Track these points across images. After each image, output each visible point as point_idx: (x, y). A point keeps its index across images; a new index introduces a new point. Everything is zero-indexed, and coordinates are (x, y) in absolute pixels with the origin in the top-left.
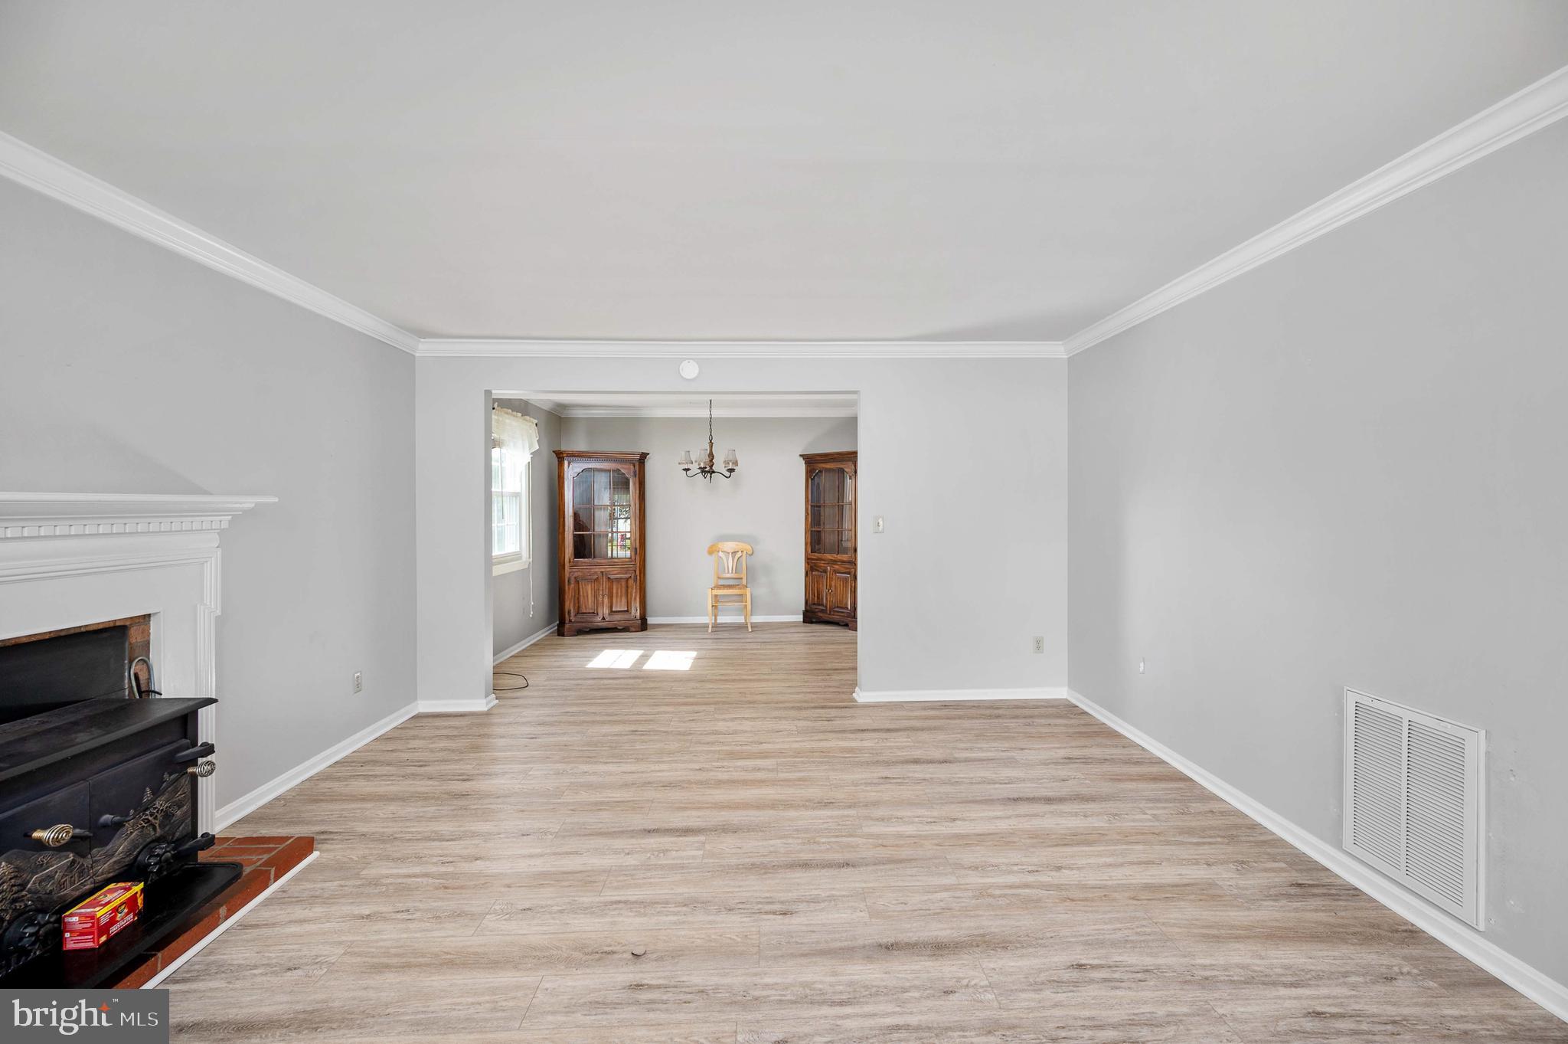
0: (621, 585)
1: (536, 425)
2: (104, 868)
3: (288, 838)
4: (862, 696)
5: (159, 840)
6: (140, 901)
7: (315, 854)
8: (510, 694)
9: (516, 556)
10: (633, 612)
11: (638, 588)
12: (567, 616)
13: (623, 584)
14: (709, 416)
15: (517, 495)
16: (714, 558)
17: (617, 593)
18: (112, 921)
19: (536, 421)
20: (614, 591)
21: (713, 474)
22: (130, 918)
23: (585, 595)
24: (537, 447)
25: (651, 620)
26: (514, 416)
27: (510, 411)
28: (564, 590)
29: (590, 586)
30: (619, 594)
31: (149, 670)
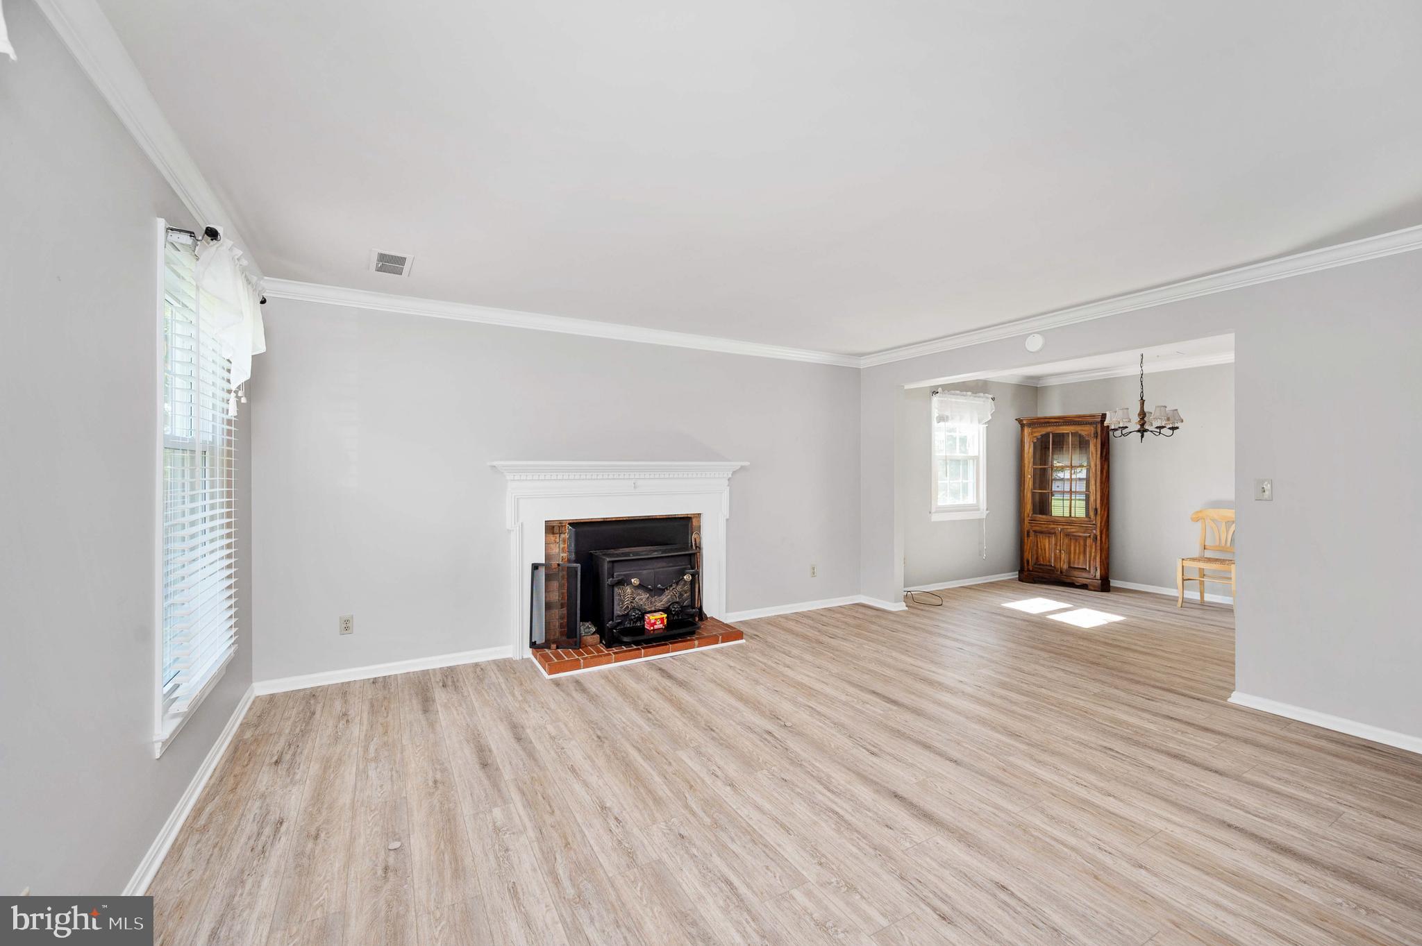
0: (1079, 543)
1: (993, 399)
2: (659, 605)
3: (735, 628)
4: (1236, 698)
5: (677, 603)
6: (665, 621)
7: (743, 641)
8: (922, 607)
9: (975, 508)
10: (1092, 571)
11: (1098, 548)
12: (1026, 565)
13: (1082, 542)
14: (1139, 373)
15: (976, 459)
16: (1199, 525)
17: (1075, 550)
18: (655, 624)
19: (991, 396)
20: (1072, 549)
21: (1145, 433)
22: (661, 626)
23: (1043, 547)
24: (990, 418)
25: (1114, 583)
26: (964, 396)
27: (958, 392)
28: (1024, 542)
29: (1047, 540)
30: (1077, 551)
31: (700, 538)
